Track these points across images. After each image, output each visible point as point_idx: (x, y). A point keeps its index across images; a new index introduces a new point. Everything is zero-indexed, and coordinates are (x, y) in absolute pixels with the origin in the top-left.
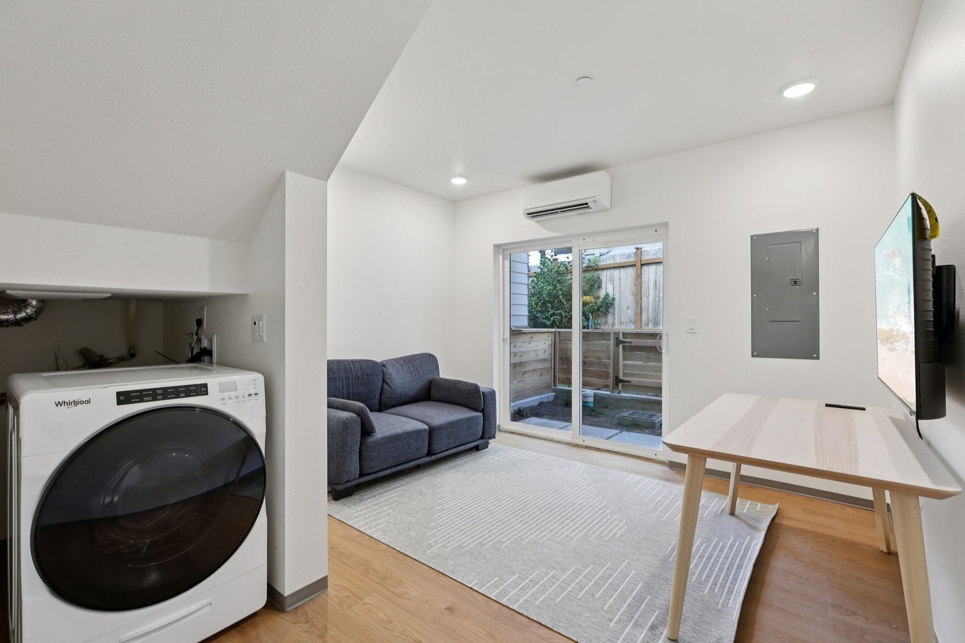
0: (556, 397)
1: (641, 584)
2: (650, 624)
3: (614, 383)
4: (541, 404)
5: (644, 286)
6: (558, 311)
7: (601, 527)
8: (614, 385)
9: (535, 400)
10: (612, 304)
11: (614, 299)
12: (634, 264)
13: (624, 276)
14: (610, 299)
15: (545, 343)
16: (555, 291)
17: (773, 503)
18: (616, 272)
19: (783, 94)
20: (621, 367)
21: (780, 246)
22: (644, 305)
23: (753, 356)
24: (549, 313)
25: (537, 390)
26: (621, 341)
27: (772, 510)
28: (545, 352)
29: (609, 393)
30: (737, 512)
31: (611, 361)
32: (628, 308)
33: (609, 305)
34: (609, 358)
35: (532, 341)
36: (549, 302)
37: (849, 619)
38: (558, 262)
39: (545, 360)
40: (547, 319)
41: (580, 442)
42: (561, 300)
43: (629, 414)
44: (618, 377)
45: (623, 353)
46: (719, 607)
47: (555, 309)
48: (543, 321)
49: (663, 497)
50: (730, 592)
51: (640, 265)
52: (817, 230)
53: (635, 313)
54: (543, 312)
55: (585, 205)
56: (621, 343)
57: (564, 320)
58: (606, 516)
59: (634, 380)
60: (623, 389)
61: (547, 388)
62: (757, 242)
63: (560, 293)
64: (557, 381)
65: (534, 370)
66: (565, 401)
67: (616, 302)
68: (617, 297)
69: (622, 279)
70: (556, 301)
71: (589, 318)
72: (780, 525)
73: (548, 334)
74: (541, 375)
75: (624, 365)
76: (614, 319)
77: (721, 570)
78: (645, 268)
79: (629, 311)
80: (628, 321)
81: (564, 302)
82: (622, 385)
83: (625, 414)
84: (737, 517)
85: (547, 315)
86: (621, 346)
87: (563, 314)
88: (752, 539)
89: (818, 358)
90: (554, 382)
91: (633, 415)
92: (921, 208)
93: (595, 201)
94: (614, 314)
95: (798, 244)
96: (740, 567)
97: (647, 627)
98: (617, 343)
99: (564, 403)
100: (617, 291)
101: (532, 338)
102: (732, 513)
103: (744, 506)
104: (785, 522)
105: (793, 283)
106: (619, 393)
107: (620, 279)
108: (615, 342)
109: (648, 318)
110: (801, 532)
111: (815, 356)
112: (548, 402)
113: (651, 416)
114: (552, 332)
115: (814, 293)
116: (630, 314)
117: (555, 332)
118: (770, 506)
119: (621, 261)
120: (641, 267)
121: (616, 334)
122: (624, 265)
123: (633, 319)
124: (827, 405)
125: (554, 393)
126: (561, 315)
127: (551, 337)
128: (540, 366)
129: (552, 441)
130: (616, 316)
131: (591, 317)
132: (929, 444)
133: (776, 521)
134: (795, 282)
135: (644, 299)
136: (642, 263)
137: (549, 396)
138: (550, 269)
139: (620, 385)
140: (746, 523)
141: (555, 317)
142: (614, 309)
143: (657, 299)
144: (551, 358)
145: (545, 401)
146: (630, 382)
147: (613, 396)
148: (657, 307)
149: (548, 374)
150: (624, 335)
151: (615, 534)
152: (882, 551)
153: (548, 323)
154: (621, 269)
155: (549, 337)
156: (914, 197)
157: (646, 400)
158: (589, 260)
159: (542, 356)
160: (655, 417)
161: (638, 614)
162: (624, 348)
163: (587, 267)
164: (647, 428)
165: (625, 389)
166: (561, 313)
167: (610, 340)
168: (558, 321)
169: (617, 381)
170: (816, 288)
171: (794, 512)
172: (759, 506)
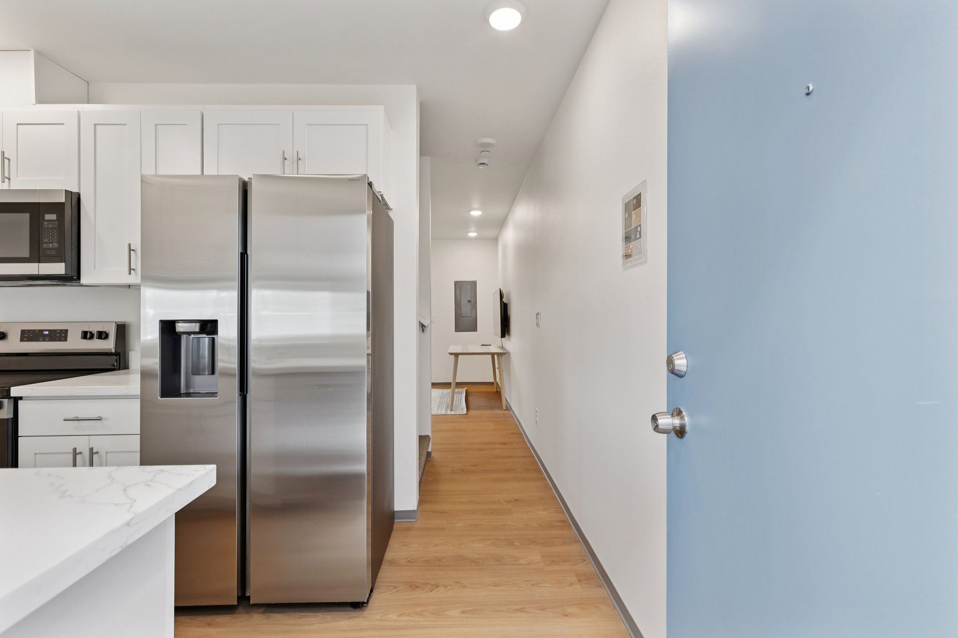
17: (466, 387)
19: (468, 234)
23: (456, 331)
30: (456, 390)
52: (476, 281)
62: (456, 284)
72: (468, 392)
88: (462, 394)
95: (470, 286)
103: (457, 388)
104: (470, 390)
110: (474, 392)
111: (476, 331)
115: (476, 307)
118: (464, 389)
133: (468, 390)
134: (469, 302)
152: (497, 389)
156: (500, 289)
161: (442, 409)
170: (476, 304)
171: (472, 389)
172: (460, 389)
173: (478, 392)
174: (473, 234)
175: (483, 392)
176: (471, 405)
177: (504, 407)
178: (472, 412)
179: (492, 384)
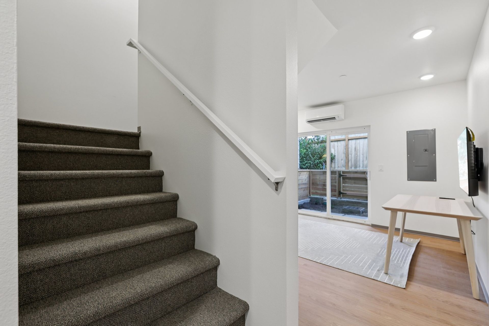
0: (311, 200)
1: (371, 260)
2: (377, 269)
3: (339, 194)
4: (304, 203)
5: (350, 150)
6: (309, 162)
7: (349, 245)
8: (339, 195)
9: (302, 202)
10: (334, 158)
11: (335, 156)
12: (345, 139)
13: (340, 145)
14: (333, 156)
15: (306, 176)
16: (307, 152)
17: (418, 239)
18: (336, 143)
19: (420, 78)
20: (342, 187)
21: (419, 135)
22: (350, 158)
23: (408, 180)
24: (305, 163)
25: (303, 197)
26: (341, 175)
27: (418, 241)
28: (306, 180)
29: (336, 199)
30: (403, 241)
31: (337, 184)
32: (342, 160)
33: (333, 158)
34: (336, 183)
35: (301, 175)
36: (304, 157)
37: (449, 271)
38: (307, 139)
39: (306, 184)
40: (304, 165)
41: (330, 217)
42: (310, 156)
43: (347, 208)
44: (340, 191)
45: (343, 181)
46: (401, 266)
47: (308, 160)
48: (302, 166)
49: (372, 236)
50: (404, 263)
51: (348, 140)
52: (435, 129)
53: (345, 162)
54: (302, 162)
55: (334, 118)
56: (341, 176)
57: (311, 166)
58: (351, 241)
59: (348, 193)
60: (343, 197)
61: (307, 196)
62: (409, 134)
63: (310, 153)
64: (311, 193)
65: (301, 188)
66: (315, 202)
67: (336, 157)
68: (336, 155)
69: (339, 147)
70: (308, 157)
71: (323, 165)
72: (421, 246)
73: (307, 172)
74: (304, 191)
75: (343, 186)
76: (335, 165)
77: (400, 257)
78: (350, 141)
79: (342, 161)
80: (342, 166)
81: (312, 157)
82: (342, 195)
83: (346, 207)
84: (404, 243)
85: (303, 163)
86: (341, 177)
87: (311, 163)
88: (410, 249)
89: (436, 181)
90: (310, 194)
91: (349, 208)
92: (469, 132)
93: (338, 117)
94: (335, 163)
95: (427, 135)
96: (407, 257)
97: (376, 270)
98: (339, 176)
99: (315, 203)
100: (336, 152)
101: (300, 174)
102: (401, 241)
103: (406, 240)
104: (423, 245)
105: (425, 151)
106: (341, 199)
107: (338, 146)
108: (339, 175)
109: (352, 164)
110: (430, 248)
111: (434, 180)
112: (307, 203)
113: (358, 208)
114: (308, 171)
115: (434, 155)
116: (343, 162)
117: (310, 171)
118: (417, 240)
119: (338, 138)
120: (348, 141)
121: (339, 172)
122: (339, 140)
123: (344, 165)
124: (440, 198)
125: (310, 199)
126: (310, 163)
127: (308, 173)
128: (304, 186)
129: (318, 217)
130: (336, 164)
131: (324, 164)
132: (477, 209)
133: (420, 244)
134: (426, 150)
135: (350, 156)
136: (349, 139)
137: (308, 200)
138: (304, 142)
139: (341, 195)
140: (407, 244)
141: (308, 164)
142: (335, 160)
143: (356, 156)
144: (308, 183)
145: (306, 202)
146: (346, 194)
147: (338, 200)
148: (356, 159)
149: (307, 190)
150: (343, 172)
151: (356, 247)
152: (463, 254)
153: (304, 167)
154: (338, 142)
155: (307, 173)
156: (467, 128)
157: (354, 202)
158: (323, 138)
159: (304, 182)
160: (360, 209)
161: (372, 267)
162: (343, 178)
163: (322, 141)
164: (356, 213)
165: (344, 197)
166: (310, 162)
167: (336, 175)
168: (309, 166)
169: (340, 193)
170: (435, 152)
171: (427, 242)
172: (412, 240)
173: (436, 249)
174: (427, 78)
175: (443, 251)
176: (419, 270)
177: (476, 294)
178: (415, 287)
179: (457, 239)
